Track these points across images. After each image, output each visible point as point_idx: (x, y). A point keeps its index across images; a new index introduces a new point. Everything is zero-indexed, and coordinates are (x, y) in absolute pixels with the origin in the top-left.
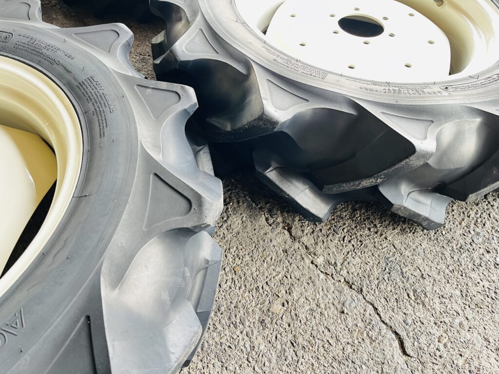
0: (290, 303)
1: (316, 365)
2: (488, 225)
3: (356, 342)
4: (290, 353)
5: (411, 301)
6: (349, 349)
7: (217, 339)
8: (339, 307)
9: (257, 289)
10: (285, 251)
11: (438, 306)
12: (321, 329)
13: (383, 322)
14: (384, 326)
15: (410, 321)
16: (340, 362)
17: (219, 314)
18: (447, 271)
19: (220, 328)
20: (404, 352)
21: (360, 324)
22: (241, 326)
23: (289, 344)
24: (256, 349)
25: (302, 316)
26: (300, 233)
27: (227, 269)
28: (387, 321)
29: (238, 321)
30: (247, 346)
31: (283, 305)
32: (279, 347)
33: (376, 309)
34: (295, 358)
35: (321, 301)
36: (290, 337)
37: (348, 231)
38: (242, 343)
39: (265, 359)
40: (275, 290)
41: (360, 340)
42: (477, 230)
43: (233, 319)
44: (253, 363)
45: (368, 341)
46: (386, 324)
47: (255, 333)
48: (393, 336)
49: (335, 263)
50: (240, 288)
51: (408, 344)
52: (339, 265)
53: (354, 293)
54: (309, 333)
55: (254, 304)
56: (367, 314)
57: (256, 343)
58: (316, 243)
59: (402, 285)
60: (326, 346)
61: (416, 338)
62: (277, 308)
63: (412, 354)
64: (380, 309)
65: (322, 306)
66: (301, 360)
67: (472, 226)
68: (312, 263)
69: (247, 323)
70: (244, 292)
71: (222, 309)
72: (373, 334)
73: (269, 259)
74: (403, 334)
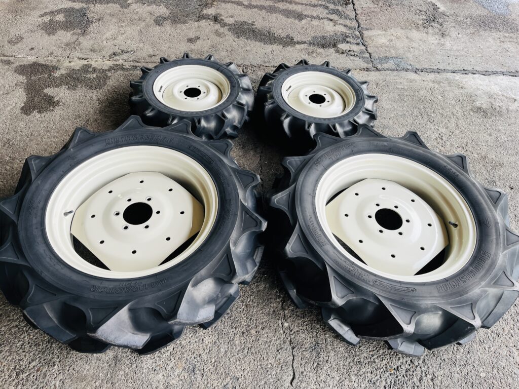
0: (260, 333)
1: (252, 362)
2: (385, 362)
3: (275, 365)
4: (246, 351)
5: (312, 368)
6: (270, 366)
7: (222, 328)
8: (278, 348)
9: (251, 319)
10: (274, 311)
11: (323, 377)
12: (265, 351)
13: (292, 366)
14: (291, 368)
15: (304, 374)
16: (262, 368)
17: (229, 319)
18: (342, 367)
19: (226, 324)
20: (291, 383)
21: (282, 360)
22: (234, 329)
23: (247, 348)
24: (234, 341)
25: (261, 341)
26: (286, 308)
27: (244, 304)
28: (294, 367)
29: (234, 327)
30: (232, 338)
31: (256, 332)
32: (243, 346)
33: (294, 360)
34: (246, 354)
35: (273, 341)
36: (250, 346)
37: (310, 320)
38: (230, 335)
39: (235, 347)
40: (258, 324)
41: (277, 366)
42: (376, 360)
43: (233, 325)
44: (229, 345)
45: (280, 368)
46: (293, 368)
47: (238, 335)
48: (292, 374)
49: (292, 330)
50: (244, 314)
51: (295, 381)
52: (293, 332)
53: (290, 347)
54: (258, 349)
55: (245, 324)
56: (288, 358)
57: (235, 339)
58: (290, 317)
59: (314, 358)
60: (262, 358)
61: (301, 382)
62: (253, 332)
63: (294, 385)
64: (295, 361)
65: (272, 343)
66: (248, 357)
67: (376, 356)
68: (282, 323)
69: (237, 330)
70: (245, 317)
71: (232, 318)
72: (284, 368)
73: (264, 310)
74: (297, 376)
